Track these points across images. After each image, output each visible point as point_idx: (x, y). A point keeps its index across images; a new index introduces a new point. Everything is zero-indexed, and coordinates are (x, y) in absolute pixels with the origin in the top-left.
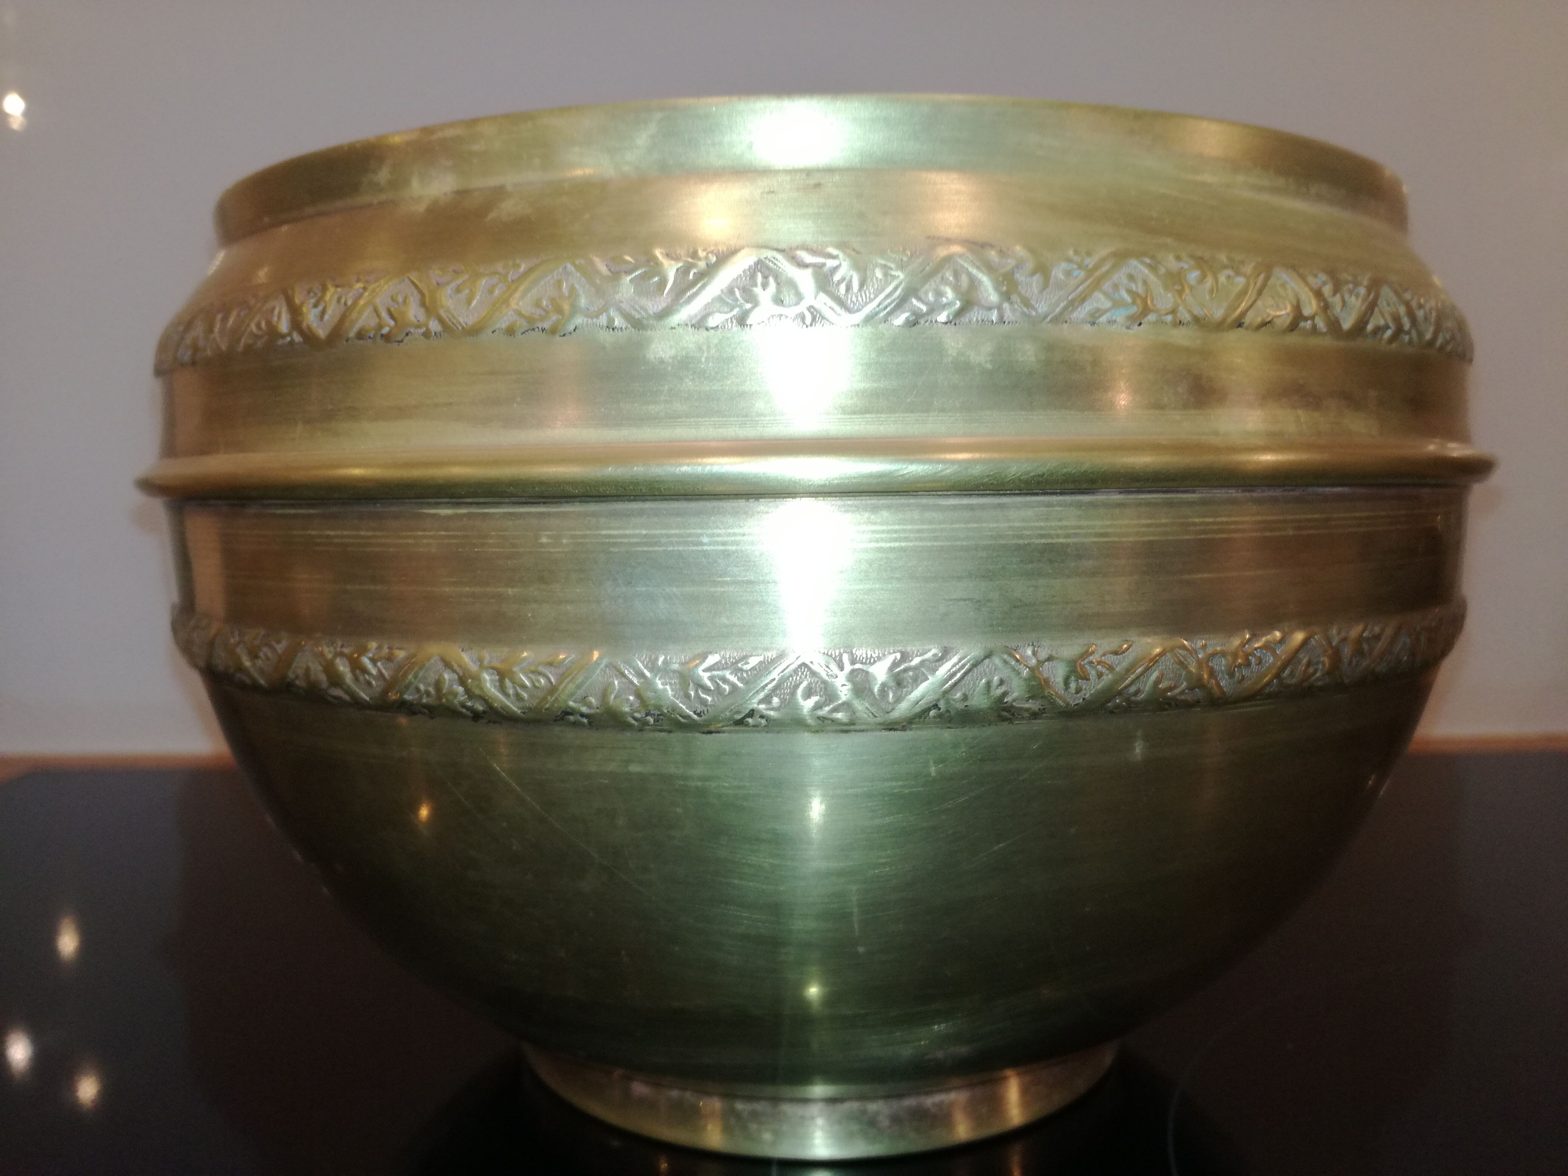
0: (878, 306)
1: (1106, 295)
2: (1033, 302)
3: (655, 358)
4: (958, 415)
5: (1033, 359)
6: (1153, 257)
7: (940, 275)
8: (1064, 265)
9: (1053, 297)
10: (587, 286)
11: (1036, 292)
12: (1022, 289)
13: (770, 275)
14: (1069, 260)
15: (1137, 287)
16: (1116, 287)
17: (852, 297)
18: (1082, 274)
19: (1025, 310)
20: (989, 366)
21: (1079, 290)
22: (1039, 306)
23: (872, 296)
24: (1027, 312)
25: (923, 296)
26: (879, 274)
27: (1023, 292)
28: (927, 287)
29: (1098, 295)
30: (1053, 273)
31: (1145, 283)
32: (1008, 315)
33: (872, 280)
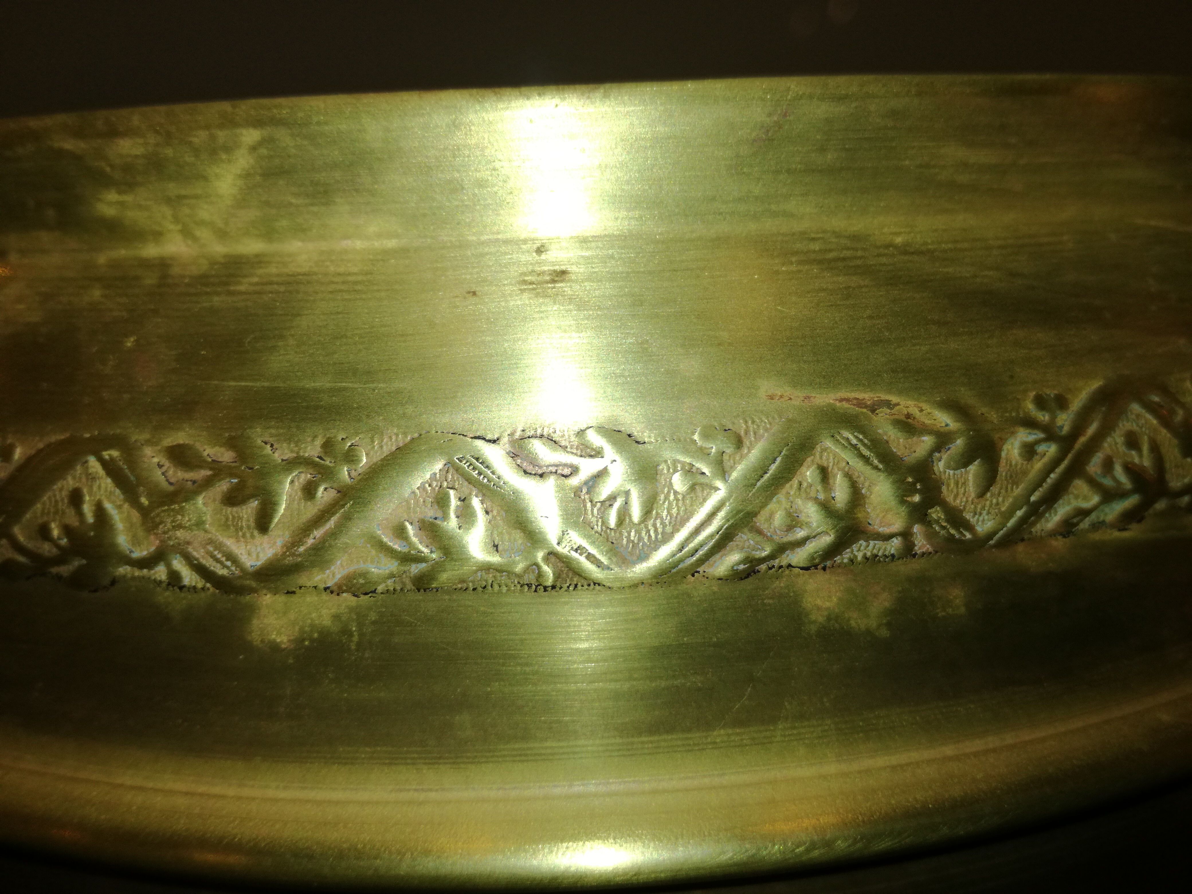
0: (681, 548)
1: (1093, 483)
2: (968, 516)
3: (262, 641)
4: (829, 722)
5: (963, 610)
6: (1164, 390)
7: (795, 482)
8: (1024, 436)
9: (1003, 501)
10: (126, 506)
11: (973, 495)
12: (948, 494)
13: (470, 494)
14: (1030, 423)
15: (1141, 456)
16: (1108, 465)
17: (629, 535)
18: (1051, 450)
19: (953, 531)
20: (884, 633)
21: (1049, 481)
22: (978, 520)
23: (669, 529)
24: (957, 536)
25: (764, 527)
26: (679, 483)
27: (950, 499)
28: (772, 506)
29: (1080, 486)
30: (1003, 454)
31: (1155, 448)
32: (921, 544)
33: (667, 497)
